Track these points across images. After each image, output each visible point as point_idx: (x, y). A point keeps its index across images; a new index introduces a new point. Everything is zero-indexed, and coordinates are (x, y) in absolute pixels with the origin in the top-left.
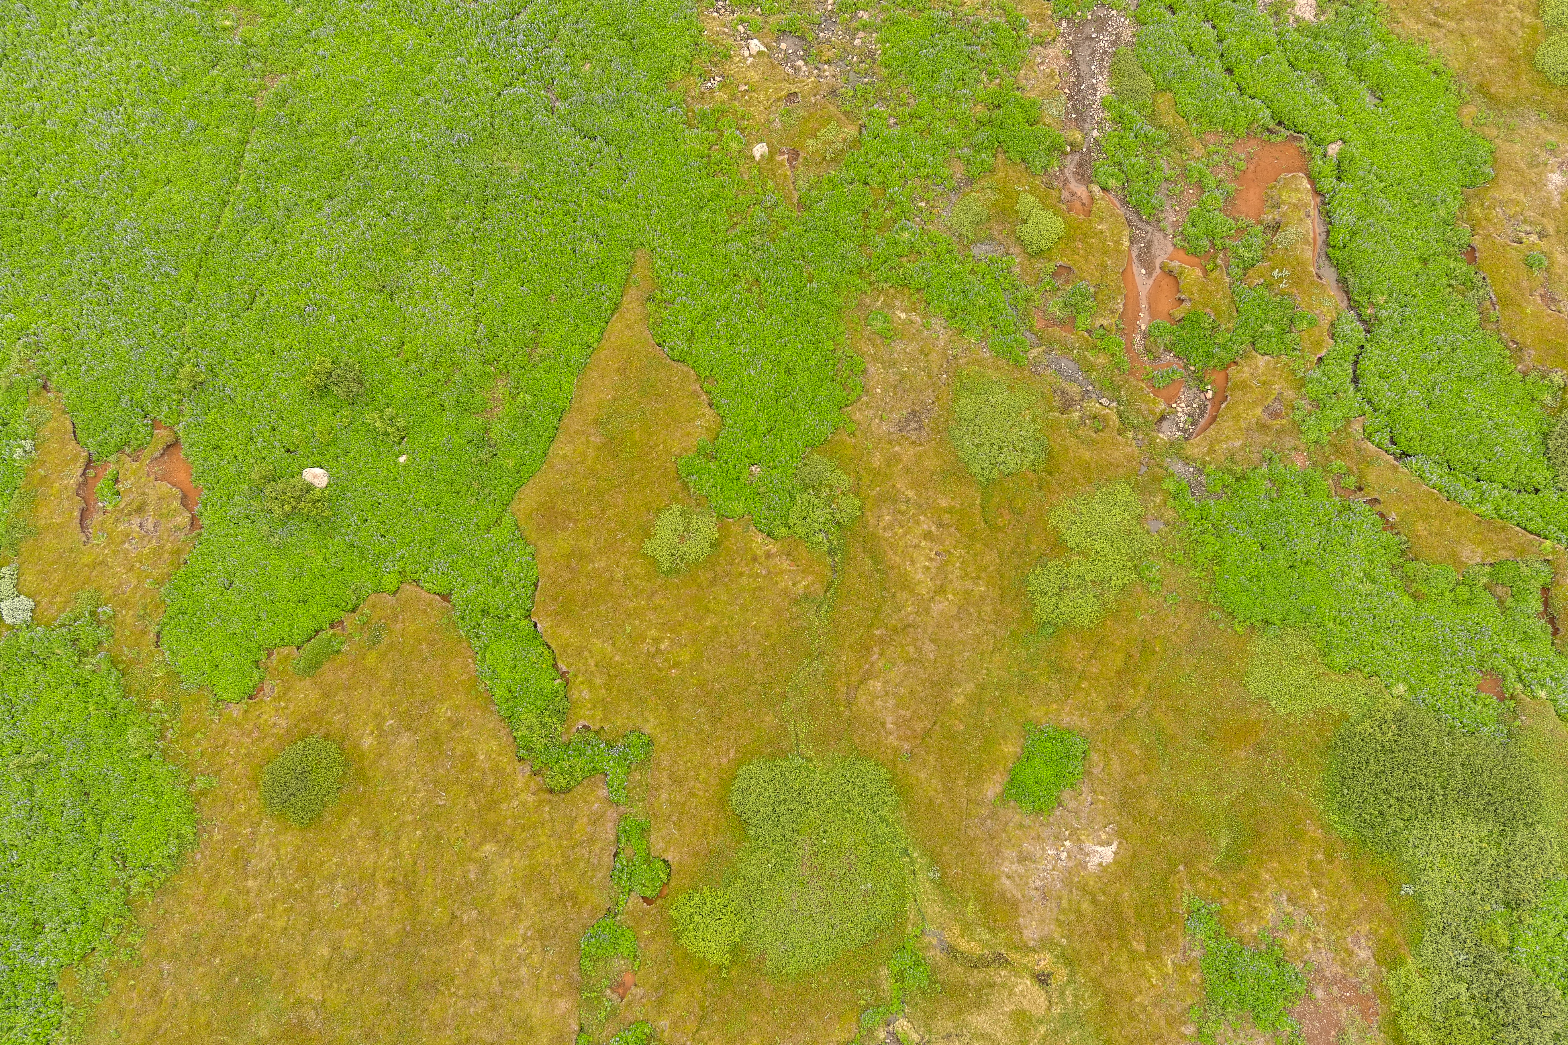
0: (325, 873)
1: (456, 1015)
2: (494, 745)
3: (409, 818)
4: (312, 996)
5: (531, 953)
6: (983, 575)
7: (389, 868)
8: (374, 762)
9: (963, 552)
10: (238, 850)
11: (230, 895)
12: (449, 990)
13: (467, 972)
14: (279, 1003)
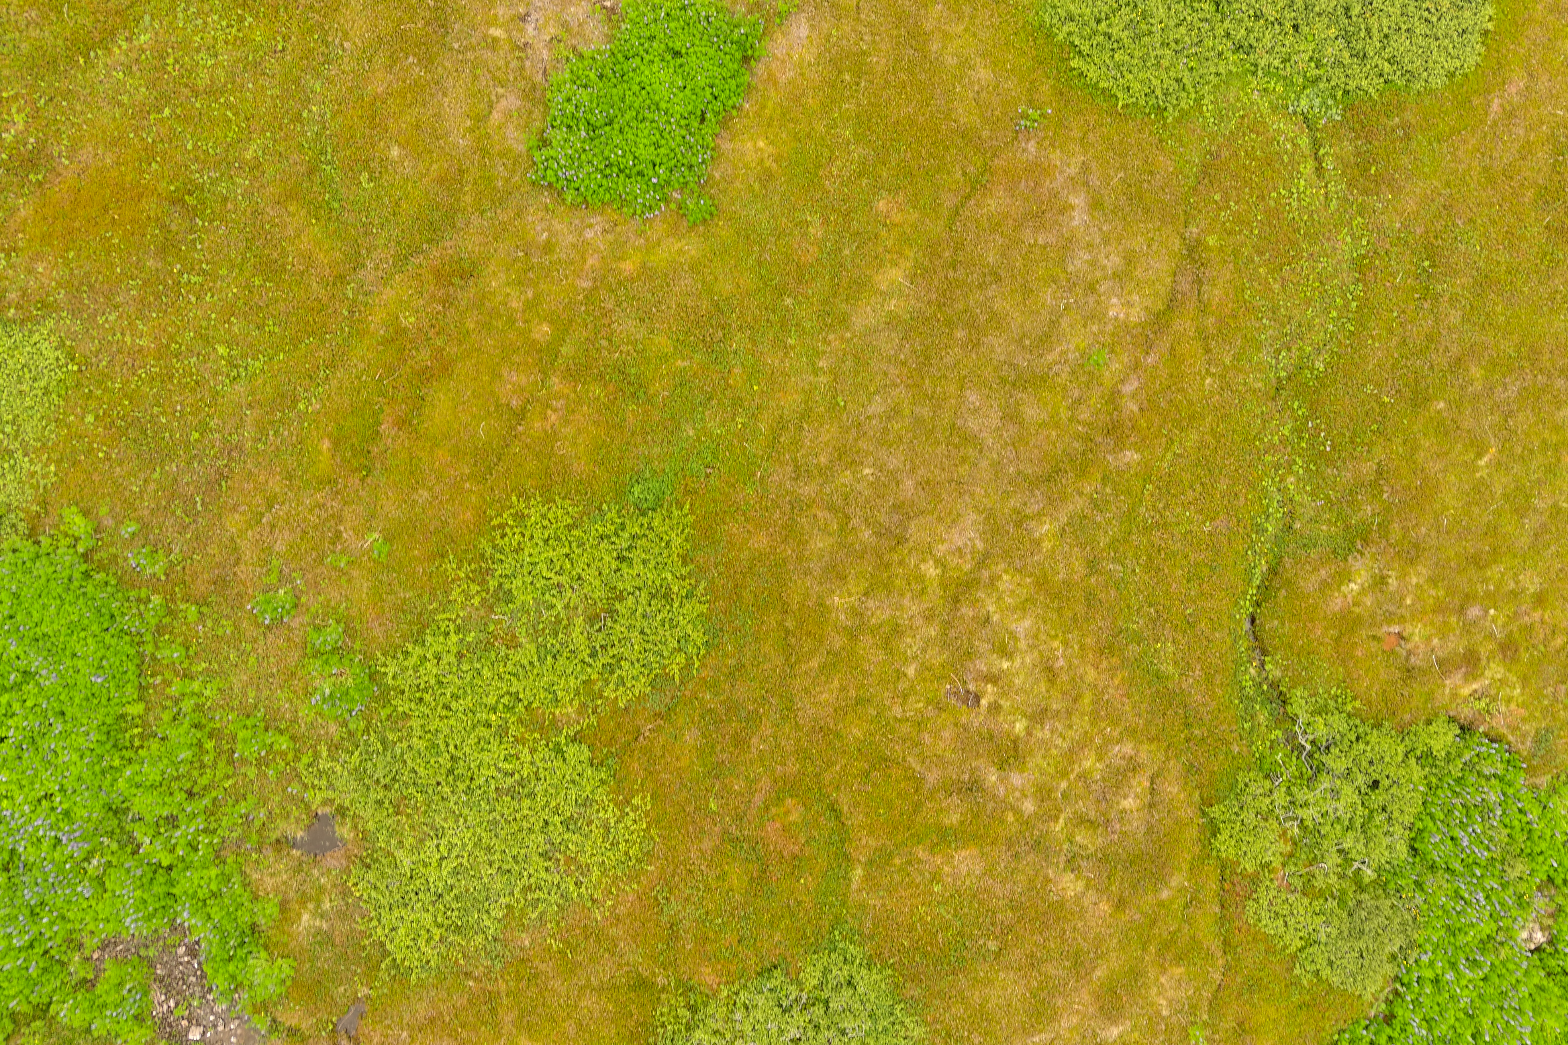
6: (839, 642)
9: (897, 710)
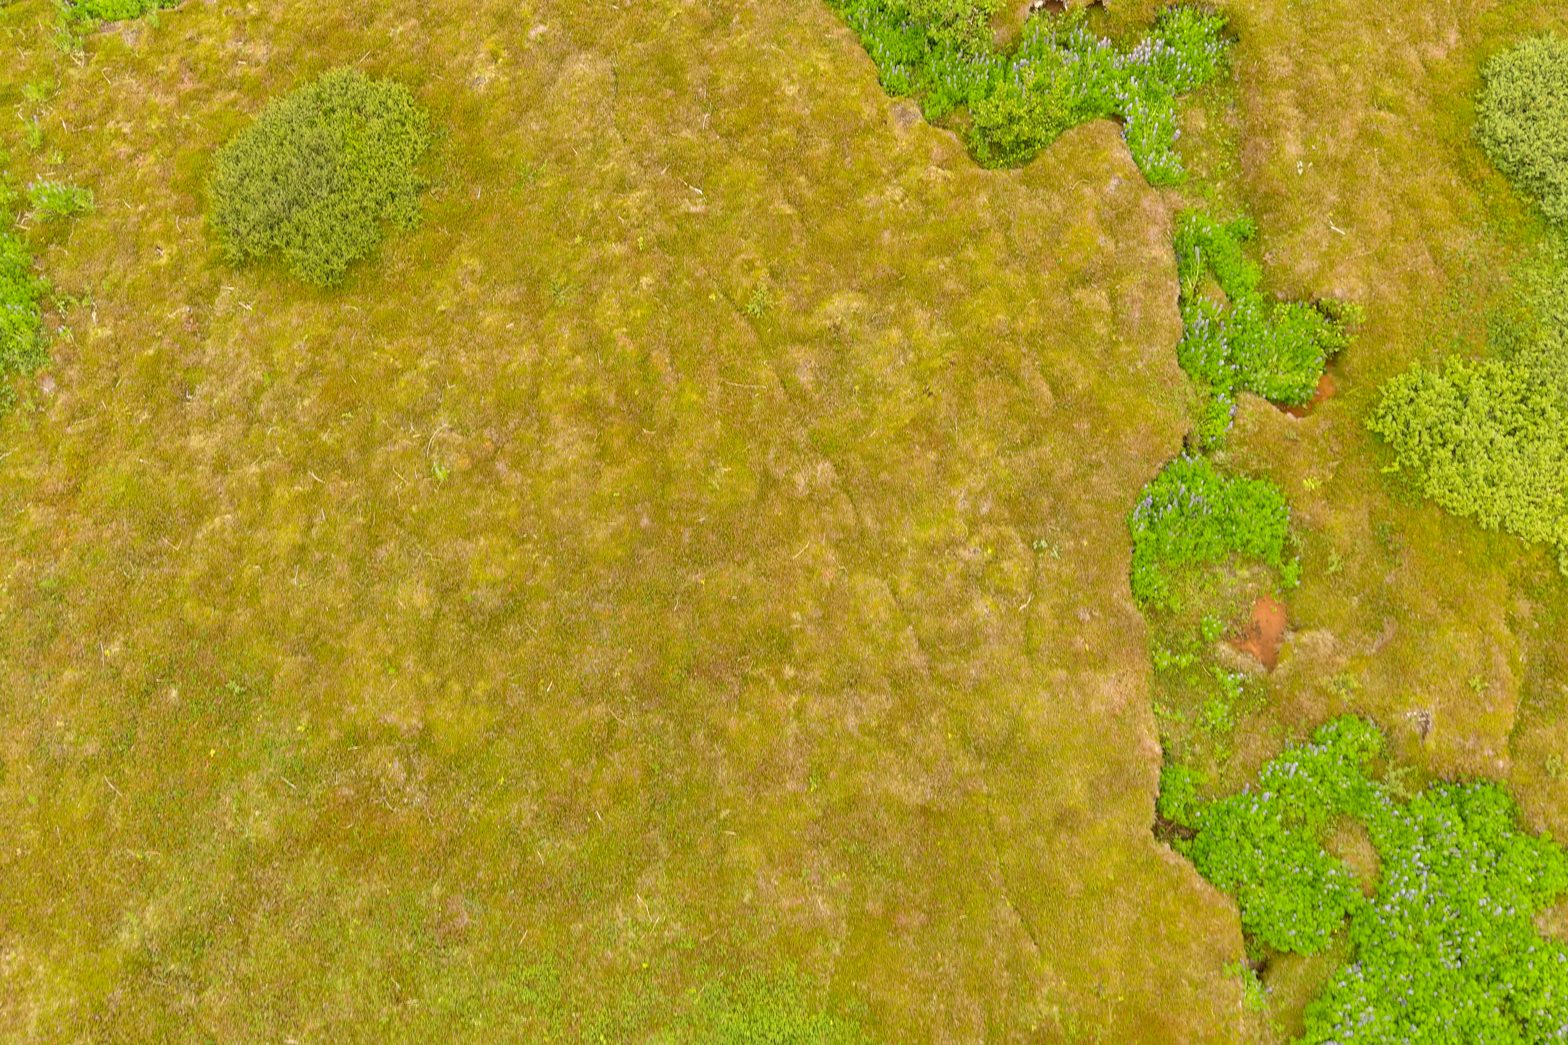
0: (402, 398)
1: (806, 739)
2: (821, 60)
3: (617, 249)
4: (392, 718)
5: (996, 558)
7: (576, 373)
8: (507, 126)
10: (157, 359)
11: (143, 473)
12: (778, 674)
13: (825, 621)
14: (301, 743)
